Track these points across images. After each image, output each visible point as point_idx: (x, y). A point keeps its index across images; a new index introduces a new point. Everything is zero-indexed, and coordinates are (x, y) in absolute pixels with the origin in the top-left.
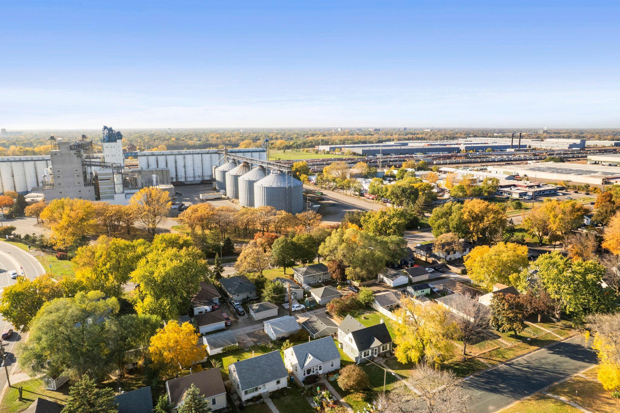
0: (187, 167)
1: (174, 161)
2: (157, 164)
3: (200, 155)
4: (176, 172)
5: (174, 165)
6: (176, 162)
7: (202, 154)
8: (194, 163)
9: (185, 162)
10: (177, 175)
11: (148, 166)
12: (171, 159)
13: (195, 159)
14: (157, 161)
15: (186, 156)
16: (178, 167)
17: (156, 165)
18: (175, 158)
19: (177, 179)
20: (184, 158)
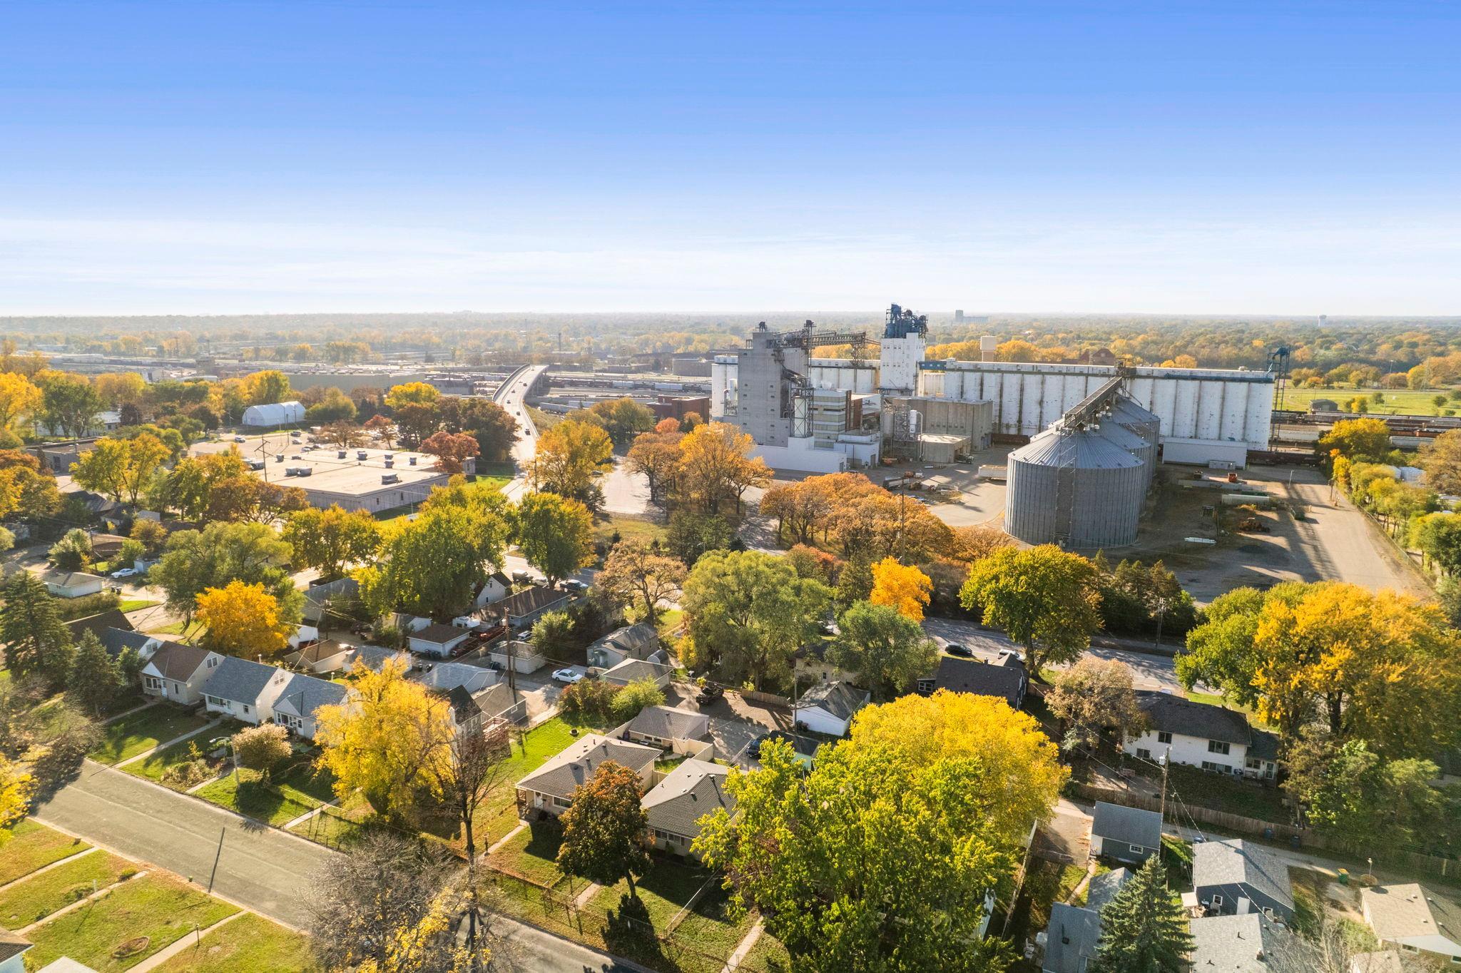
0: (1045, 404)
1: (1017, 387)
2: (982, 390)
3: (1082, 379)
4: (1020, 412)
5: (1016, 395)
6: (1022, 390)
7: (1087, 375)
8: (1063, 396)
9: (1043, 393)
10: (1020, 421)
11: (962, 393)
12: (1012, 381)
13: (1067, 386)
14: (982, 384)
15: (1048, 377)
16: (1025, 401)
17: (978, 393)
18: (1023, 380)
19: (1019, 430)
20: (1043, 383)
